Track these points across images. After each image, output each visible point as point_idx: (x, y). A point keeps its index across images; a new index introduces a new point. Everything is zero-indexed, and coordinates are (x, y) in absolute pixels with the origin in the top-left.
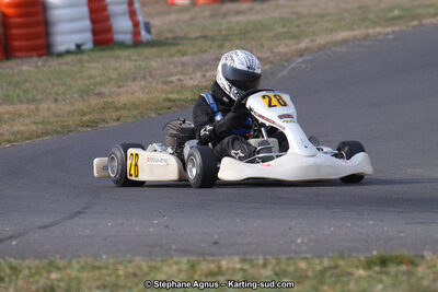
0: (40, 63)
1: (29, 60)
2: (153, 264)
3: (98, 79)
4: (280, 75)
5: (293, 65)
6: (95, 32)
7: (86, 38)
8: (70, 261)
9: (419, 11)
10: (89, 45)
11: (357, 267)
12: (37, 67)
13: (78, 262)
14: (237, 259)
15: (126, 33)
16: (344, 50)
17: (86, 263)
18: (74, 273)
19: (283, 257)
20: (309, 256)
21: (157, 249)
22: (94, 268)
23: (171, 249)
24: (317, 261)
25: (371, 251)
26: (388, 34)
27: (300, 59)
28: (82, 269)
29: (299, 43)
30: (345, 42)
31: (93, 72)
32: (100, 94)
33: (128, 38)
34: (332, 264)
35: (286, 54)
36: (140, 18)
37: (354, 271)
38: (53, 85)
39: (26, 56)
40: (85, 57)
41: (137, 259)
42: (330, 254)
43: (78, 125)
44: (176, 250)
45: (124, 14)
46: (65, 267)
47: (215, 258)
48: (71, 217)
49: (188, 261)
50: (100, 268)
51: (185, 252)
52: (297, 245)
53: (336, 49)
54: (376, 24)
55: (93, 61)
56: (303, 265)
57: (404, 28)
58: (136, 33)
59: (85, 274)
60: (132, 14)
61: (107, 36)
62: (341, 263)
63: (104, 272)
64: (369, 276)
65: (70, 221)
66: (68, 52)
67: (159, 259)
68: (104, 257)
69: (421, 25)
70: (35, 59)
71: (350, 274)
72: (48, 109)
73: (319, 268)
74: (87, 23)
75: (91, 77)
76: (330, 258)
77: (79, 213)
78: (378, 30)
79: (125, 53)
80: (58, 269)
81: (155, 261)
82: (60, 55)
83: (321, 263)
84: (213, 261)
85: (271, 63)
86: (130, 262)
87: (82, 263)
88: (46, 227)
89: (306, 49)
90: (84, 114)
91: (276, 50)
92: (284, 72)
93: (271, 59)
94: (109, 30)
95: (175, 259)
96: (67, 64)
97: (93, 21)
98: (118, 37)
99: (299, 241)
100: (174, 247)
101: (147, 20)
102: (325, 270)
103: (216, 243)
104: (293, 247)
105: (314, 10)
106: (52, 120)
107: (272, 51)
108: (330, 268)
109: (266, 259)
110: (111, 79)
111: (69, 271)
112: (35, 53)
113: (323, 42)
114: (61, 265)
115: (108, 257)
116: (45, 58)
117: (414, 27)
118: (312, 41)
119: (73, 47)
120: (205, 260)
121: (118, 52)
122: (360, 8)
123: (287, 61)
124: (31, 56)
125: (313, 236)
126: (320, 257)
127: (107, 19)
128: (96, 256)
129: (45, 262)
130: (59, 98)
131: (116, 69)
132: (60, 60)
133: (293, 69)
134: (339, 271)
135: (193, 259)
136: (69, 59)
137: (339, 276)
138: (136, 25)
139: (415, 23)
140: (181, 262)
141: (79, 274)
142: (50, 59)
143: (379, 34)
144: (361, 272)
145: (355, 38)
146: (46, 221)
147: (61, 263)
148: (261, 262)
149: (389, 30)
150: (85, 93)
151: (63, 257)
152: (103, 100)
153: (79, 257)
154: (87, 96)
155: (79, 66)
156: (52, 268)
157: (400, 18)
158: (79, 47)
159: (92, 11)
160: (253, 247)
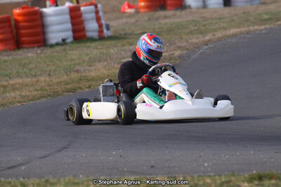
0: (39, 52)
1: (32, 50)
3: (77, 61)
4: (193, 57)
5: (201, 51)
6: (74, 31)
7: (69, 35)
8: (59, 179)
10: (70, 40)
11: (243, 182)
12: (37, 54)
13: (64, 180)
15: (94, 31)
16: (234, 40)
17: (69, 180)
19: (196, 176)
20: (212, 174)
21: (115, 171)
22: (74, 184)
24: (217, 178)
25: (252, 171)
26: (262, 30)
27: (206, 47)
28: (67, 184)
29: (205, 36)
30: (234, 35)
31: (73, 57)
32: (78, 71)
33: (95, 35)
34: (227, 179)
35: (197, 43)
36: (103, 22)
37: (241, 184)
38: (48, 65)
39: (30, 47)
40: (67, 47)
42: (226, 173)
43: (64, 91)
44: (127, 171)
45: (92, 19)
47: (152, 176)
48: (59, 151)
50: (78, 184)
51: (133, 173)
52: (205, 167)
53: (230, 40)
54: (254, 24)
55: (73, 50)
56: (208, 180)
57: (272, 26)
58: (101, 31)
60: (98, 19)
61: (82, 33)
62: (233, 178)
63: (81, 186)
65: (59, 154)
66: (57, 44)
68: (81, 176)
70: (36, 49)
71: (239, 186)
72: (45, 81)
73: (219, 182)
74: (69, 26)
75: (72, 60)
77: (65, 148)
78: (256, 27)
79: (93, 44)
80: (52, 184)
82: (52, 46)
83: (220, 179)
85: (188, 49)
87: (67, 181)
88: (44, 157)
89: (209, 41)
90: (67, 84)
91: (190, 41)
92: (196, 56)
93: (187, 47)
94: (83, 30)
96: (57, 52)
97: (73, 24)
98: (89, 34)
99: (206, 165)
100: (125, 170)
101: (108, 23)
102: (222, 183)
103: (152, 167)
104: (202, 169)
105: (215, 15)
106: (47, 88)
107: (188, 42)
108: (227, 182)
109: (184, 177)
110: (84, 61)
111: (58, 186)
112: (36, 45)
113: (220, 35)
115: (84, 177)
116: (42, 48)
117: (279, 25)
118: (213, 35)
119: (60, 41)
121: (89, 44)
122: (244, 13)
123: (197, 48)
124: (33, 47)
125: (215, 162)
126: (220, 175)
127: (82, 22)
128: (76, 176)
129: (43, 180)
130: (52, 74)
131: (88, 54)
132: (52, 49)
133: (202, 53)
134: (232, 184)
136: (58, 48)
138: (100, 26)
139: (280, 23)
142: (45, 48)
143: (257, 30)
144: (246, 185)
145: (241, 33)
148: (181, 178)
149: (263, 27)
151: (53, 177)
152: (80, 75)
153: (65, 176)
154: (70, 72)
155: (64, 53)
156: (48, 184)
157: (270, 19)
158: (64, 41)
159: (72, 18)
160: (176, 169)
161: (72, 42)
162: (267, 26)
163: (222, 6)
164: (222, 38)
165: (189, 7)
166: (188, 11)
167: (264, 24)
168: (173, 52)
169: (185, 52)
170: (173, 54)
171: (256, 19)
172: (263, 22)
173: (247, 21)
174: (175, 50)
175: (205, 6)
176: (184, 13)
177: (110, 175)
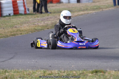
2: (34, 71)
3: (15, 23)
6: (14, 11)
7: (12, 12)
8: (11, 70)
9: (102, 7)
10: (12, 14)
11: (89, 73)
14: (56, 70)
15: (22, 11)
16: (82, 17)
17: (16, 71)
18: (12, 73)
19: (69, 70)
20: (76, 70)
21: (34, 67)
22: (18, 72)
23: (38, 68)
24: (78, 71)
25: (93, 69)
26: (94, 13)
28: (14, 72)
30: (82, 15)
31: (14, 21)
32: (16, 27)
33: (23, 12)
34: (82, 72)
36: (26, 7)
37: (88, 74)
38: (3, 25)
40: (11, 17)
41: (30, 70)
43: (10, 35)
45: (22, 6)
46: (10, 72)
47: (50, 70)
48: (10, 59)
49: (43, 71)
50: (19, 72)
51: (42, 68)
53: (80, 17)
54: (90, 10)
55: (13, 18)
56: (74, 72)
57: (98, 11)
58: (25, 11)
60: (24, 6)
61: (17, 12)
62: (85, 72)
63: (21, 73)
64: (92, 76)
65: (10, 60)
66: (7, 16)
67: (35, 70)
68: (20, 69)
69: (103, 11)
71: (87, 75)
72: (2, 31)
73: (79, 73)
74: (12, 8)
75: (13, 23)
76: (82, 71)
77: (12, 58)
78: (91, 12)
79: (22, 17)
80: (8, 72)
81: (34, 70)
82: (4, 17)
83: (79, 72)
87: (14, 71)
88: (4, 61)
90: (12, 32)
94: (18, 10)
95: (40, 70)
96: (6, 19)
97: (14, 8)
98: (20, 12)
99: (73, 66)
100: (39, 67)
101: (28, 8)
102: (80, 74)
103: (50, 66)
104: (71, 68)
105: (73, 6)
106: (3, 34)
108: (82, 73)
109: (64, 71)
110: (18, 23)
111: (11, 73)
113: (76, 14)
115: (21, 70)
116: (0, 17)
117: (101, 11)
118: (73, 14)
119: (8, 15)
120: (48, 70)
121: (20, 16)
122: (86, 6)
125: (76, 65)
126: (79, 70)
127: (17, 7)
128: (18, 69)
129: (4, 70)
130: (5, 28)
131: (20, 21)
132: (4, 18)
134: (84, 74)
135: (44, 70)
136: (7, 18)
137: (84, 75)
138: (25, 9)
139: (101, 10)
141: (14, 74)
142: (2, 18)
143: (91, 13)
144: (90, 74)
145: (85, 14)
146: (3, 60)
148: (63, 71)
149: (94, 12)
150: (12, 27)
151: (8, 69)
152: (17, 29)
153: (13, 69)
154: (13, 27)
155: (10, 20)
156: (6, 72)
157: (97, 8)
158: (9, 14)
159: (13, 5)
160: (61, 67)
161: (13, 15)
162: (96, 11)
163: (76, 2)
164: (77, 15)
165: (62, 2)
166: (62, 4)
167: (95, 10)
168: (56, 21)
170: (56, 22)
171: (91, 8)
172: (94, 9)
173: (87, 9)
174: (57, 20)
175: (69, 2)
176: (60, 5)
177: (33, 69)
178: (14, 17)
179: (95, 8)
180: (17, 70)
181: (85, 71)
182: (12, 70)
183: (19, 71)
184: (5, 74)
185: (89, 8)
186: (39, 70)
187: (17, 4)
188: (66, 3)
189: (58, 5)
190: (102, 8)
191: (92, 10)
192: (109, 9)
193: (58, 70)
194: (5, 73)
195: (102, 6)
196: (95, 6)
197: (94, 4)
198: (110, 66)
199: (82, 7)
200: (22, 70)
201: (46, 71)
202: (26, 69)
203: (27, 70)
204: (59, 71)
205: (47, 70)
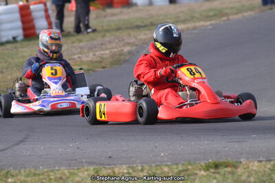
6: (24, 29)
7: (19, 33)
8: (20, 171)
9: (227, 11)
10: (20, 38)
11: (200, 170)
13: (25, 171)
14: (124, 166)
17: (30, 171)
18: (23, 178)
19: (153, 165)
20: (169, 163)
21: (74, 162)
22: (35, 175)
23: (82, 162)
24: (175, 166)
25: (208, 160)
26: (208, 26)
28: (28, 176)
31: (24, 54)
34: (184, 168)
35: (145, 39)
36: (53, 20)
37: (198, 172)
40: (18, 45)
41: (62, 168)
42: (182, 162)
44: (86, 162)
45: (42, 17)
46: (17, 175)
47: (110, 167)
48: (17, 144)
49: (94, 169)
50: (39, 175)
51: (91, 163)
52: (161, 157)
54: (200, 20)
55: (24, 47)
56: (166, 169)
57: (218, 22)
59: (30, 179)
60: (48, 17)
61: (32, 31)
62: (190, 167)
63: (41, 177)
64: (208, 175)
65: (17, 147)
66: (8, 42)
67: (76, 168)
68: (41, 167)
69: (228, 20)
71: (196, 174)
73: (176, 171)
74: (19, 24)
76: (183, 165)
77: (22, 141)
78: (202, 23)
80: (12, 176)
81: (74, 169)
82: (2, 44)
83: (177, 168)
84: (110, 169)
85: (137, 45)
86: (58, 170)
87: (27, 172)
88: (2, 150)
91: (138, 38)
93: (136, 43)
94: (33, 28)
95: (86, 168)
96: (7, 49)
97: (23, 22)
99: (162, 154)
100: (84, 161)
102: (180, 172)
103: (110, 157)
104: (159, 159)
105: (161, 12)
106: (1, 84)
107: (136, 38)
108: (184, 171)
109: (143, 166)
111: (19, 177)
114: (14, 174)
115: (43, 168)
117: (224, 21)
119: (11, 38)
120: (104, 168)
122: (190, 10)
123: (146, 44)
125: (170, 152)
126: (177, 164)
127: (32, 20)
128: (36, 168)
129: (4, 172)
130: (4, 71)
132: (3, 47)
134: (189, 172)
135: (97, 167)
136: (9, 46)
137: (189, 175)
138: (50, 24)
139: (225, 18)
140: (90, 170)
141: (26, 179)
143: (203, 26)
144: (203, 173)
145: (188, 29)
146: (2, 147)
147: (14, 172)
148: (140, 168)
149: (208, 23)
151: (14, 169)
153: (25, 168)
155: (15, 50)
156: (9, 176)
157: (215, 15)
158: (14, 38)
159: (22, 16)
160: (134, 159)
161: (22, 40)
162: (213, 22)
165: (136, 5)
166: (134, 8)
167: (210, 20)
168: (123, 48)
169: (134, 48)
171: (201, 15)
172: (208, 18)
173: (193, 17)
174: (124, 46)
175: (151, 4)
176: (130, 10)
177: (69, 166)
178: (26, 43)
179: (211, 14)
180: (33, 170)
181: (190, 164)
182: (22, 171)
183: (37, 172)
184: (6, 181)
185: (198, 16)
186: (83, 166)
187: (30, 14)
188: (144, 6)
189: (125, 10)
190: (227, 15)
191: (204, 20)
192: (244, 16)
193: (128, 165)
194: (5, 179)
195: (227, 8)
196: (211, 10)
197: (207, 5)
198: (247, 149)
199: (182, 12)
200: (45, 170)
201: (101, 169)
202: (55, 167)
203: (57, 168)
204: (129, 167)
205: (102, 167)
